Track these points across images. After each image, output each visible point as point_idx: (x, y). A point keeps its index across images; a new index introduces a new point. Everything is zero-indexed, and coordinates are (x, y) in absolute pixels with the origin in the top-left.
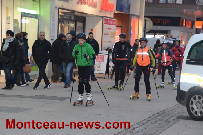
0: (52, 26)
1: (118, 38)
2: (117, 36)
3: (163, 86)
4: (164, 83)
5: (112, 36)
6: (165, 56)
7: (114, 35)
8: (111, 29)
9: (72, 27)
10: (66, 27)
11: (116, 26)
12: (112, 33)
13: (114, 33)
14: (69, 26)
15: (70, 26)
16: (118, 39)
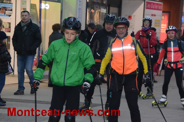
0: (79, 12)
1: (164, 27)
2: (162, 25)
3: (165, 102)
4: (166, 98)
5: (156, 24)
6: (173, 52)
7: (159, 23)
8: (155, 15)
9: (104, 13)
10: (96, 13)
11: (161, 12)
12: (156, 20)
13: (159, 21)
14: (100, 12)
15: (102, 12)
16: (164, 29)
